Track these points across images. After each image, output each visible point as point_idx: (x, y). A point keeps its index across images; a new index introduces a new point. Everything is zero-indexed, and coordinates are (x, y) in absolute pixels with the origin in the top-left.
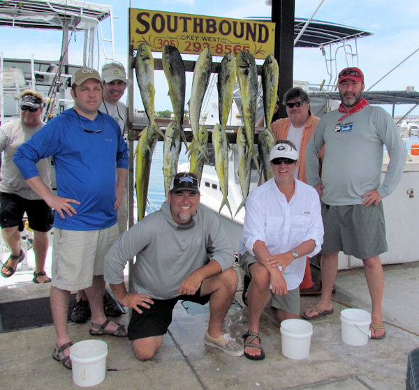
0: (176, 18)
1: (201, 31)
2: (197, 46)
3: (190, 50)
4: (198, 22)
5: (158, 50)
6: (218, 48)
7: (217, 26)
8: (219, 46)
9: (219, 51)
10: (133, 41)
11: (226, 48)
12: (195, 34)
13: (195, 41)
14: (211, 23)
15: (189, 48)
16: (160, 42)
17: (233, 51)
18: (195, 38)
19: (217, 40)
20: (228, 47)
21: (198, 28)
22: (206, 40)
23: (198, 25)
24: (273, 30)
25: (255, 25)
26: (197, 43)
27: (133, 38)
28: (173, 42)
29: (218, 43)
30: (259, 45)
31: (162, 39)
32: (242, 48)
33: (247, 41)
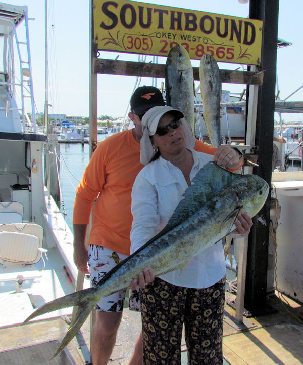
0: (149, 10)
1: (180, 28)
4: (176, 16)
5: (128, 50)
6: (198, 50)
7: (198, 22)
8: (200, 48)
9: (200, 53)
10: (97, 39)
11: (208, 50)
12: (172, 32)
13: (172, 40)
14: (191, 18)
15: (165, 49)
16: (130, 40)
17: (215, 51)
18: (172, 37)
19: (198, 39)
20: (210, 49)
21: (176, 23)
22: (185, 39)
23: (176, 20)
24: (260, 30)
25: (241, 22)
26: (174, 42)
27: (97, 34)
28: (146, 41)
29: (199, 43)
30: (245, 47)
31: (133, 37)
32: (225, 51)
33: (231, 42)
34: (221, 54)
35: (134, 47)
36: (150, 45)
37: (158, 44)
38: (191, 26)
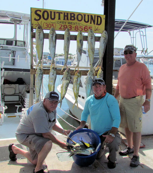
0: (55, 13)
1: (68, 19)
2: (65, 27)
3: (61, 29)
4: (66, 15)
5: (46, 29)
6: (76, 28)
7: (76, 17)
8: (77, 27)
9: (77, 29)
10: (33, 25)
11: (80, 28)
12: (64, 21)
13: (64, 24)
14: (73, 15)
15: (61, 28)
16: (46, 24)
17: (83, 28)
18: (64, 23)
19: (75, 24)
20: (81, 27)
21: (66, 17)
22: (70, 24)
23: (66, 16)
24: (104, 19)
25: (95, 16)
26: (65, 25)
27: (33, 23)
28: (53, 25)
29: (76, 25)
30: (97, 26)
31: (48, 23)
32: (88, 28)
33: (91, 24)
34: (86, 30)
35: (48, 27)
36: (55, 27)
37: (58, 26)
38: (73, 18)
